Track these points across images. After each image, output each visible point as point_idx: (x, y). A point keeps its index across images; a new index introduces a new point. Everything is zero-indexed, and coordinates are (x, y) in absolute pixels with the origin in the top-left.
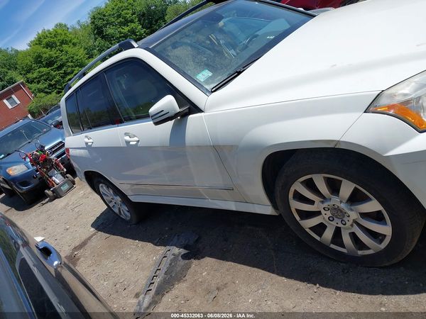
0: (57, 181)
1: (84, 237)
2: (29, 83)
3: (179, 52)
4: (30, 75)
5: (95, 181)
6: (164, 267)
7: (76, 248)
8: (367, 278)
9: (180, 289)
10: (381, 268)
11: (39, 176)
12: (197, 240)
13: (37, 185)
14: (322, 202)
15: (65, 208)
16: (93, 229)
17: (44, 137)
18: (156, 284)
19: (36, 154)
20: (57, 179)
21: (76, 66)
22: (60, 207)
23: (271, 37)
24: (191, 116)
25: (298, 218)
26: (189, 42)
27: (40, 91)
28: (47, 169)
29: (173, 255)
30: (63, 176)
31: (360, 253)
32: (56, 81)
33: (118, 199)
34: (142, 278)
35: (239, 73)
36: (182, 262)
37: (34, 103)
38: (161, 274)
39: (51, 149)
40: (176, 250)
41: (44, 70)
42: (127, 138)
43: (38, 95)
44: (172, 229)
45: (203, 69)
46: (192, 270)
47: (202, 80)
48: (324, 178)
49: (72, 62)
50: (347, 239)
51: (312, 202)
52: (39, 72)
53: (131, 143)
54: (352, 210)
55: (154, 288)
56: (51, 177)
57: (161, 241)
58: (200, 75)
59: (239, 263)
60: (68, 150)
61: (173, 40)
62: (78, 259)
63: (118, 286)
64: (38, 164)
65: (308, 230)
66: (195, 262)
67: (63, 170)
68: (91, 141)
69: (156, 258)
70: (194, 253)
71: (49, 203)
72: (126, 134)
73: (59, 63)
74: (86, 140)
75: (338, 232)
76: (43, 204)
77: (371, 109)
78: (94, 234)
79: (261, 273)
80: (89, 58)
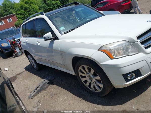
0: (18, 51)
1: (21, 71)
2: (17, 15)
3: (57, 19)
4: (18, 12)
5: (27, 54)
6: (41, 86)
7: (18, 74)
8: (95, 99)
9: (44, 93)
10: (100, 97)
11: (12, 48)
12: (54, 79)
13: (11, 51)
14: (87, 74)
15: (18, 61)
16: (24, 69)
17: (16, 35)
18: (37, 90)
19: (12, 41)
20: (18, 50)
21: (35, 12)
22: (16, 60)
23: (88, 20)
24: (56, 40)
25: (80, 77)
26: (61, 16)
27: (20, 18)
28: (15, 46)
29: (45, 82)
30: (20, 50)
31: (95, 91)
32: (27, 16)
33: (33, 61)
34: (34, 87)
35: (73, 30)
36: (47, 85)
37: (17, 22)
38: (40, 87)
39: (17, 40)
40: (46, 81)
41: (23, 11)
42: (37, 43)
43: (19, 19)
44: (48, 74)
45: (63, 26)
46: (49, 88)
47: (61, 30)
48: (87, 67)
49: (33, 10)
50: (92, 86)
51: (84, 73)
52: (21, 12)
53: (38, 44)
54: (94, 78)
55: (36, 91)
56: (16, 49)
57: (43, 77)
58: (61, 28)
59: (63, 88)
60: (21, 42)
61: (56, 15)
62: (17, 78)
63: (26, 88)
64: (12, 44)
65: (83, 82)
66: (51, 85)
67: (20, 48)
68: (27, 41)
69: (40, 82)
70: (51, 83)
71: (14, 58)
72: (37, 41)
73: (29, 10)
74: (26, 40)
75: (90, 84)
76: (12, 58)
77: (100, 50)
78: (25, 71)
79: (68, 92)
80: (40, 10)
